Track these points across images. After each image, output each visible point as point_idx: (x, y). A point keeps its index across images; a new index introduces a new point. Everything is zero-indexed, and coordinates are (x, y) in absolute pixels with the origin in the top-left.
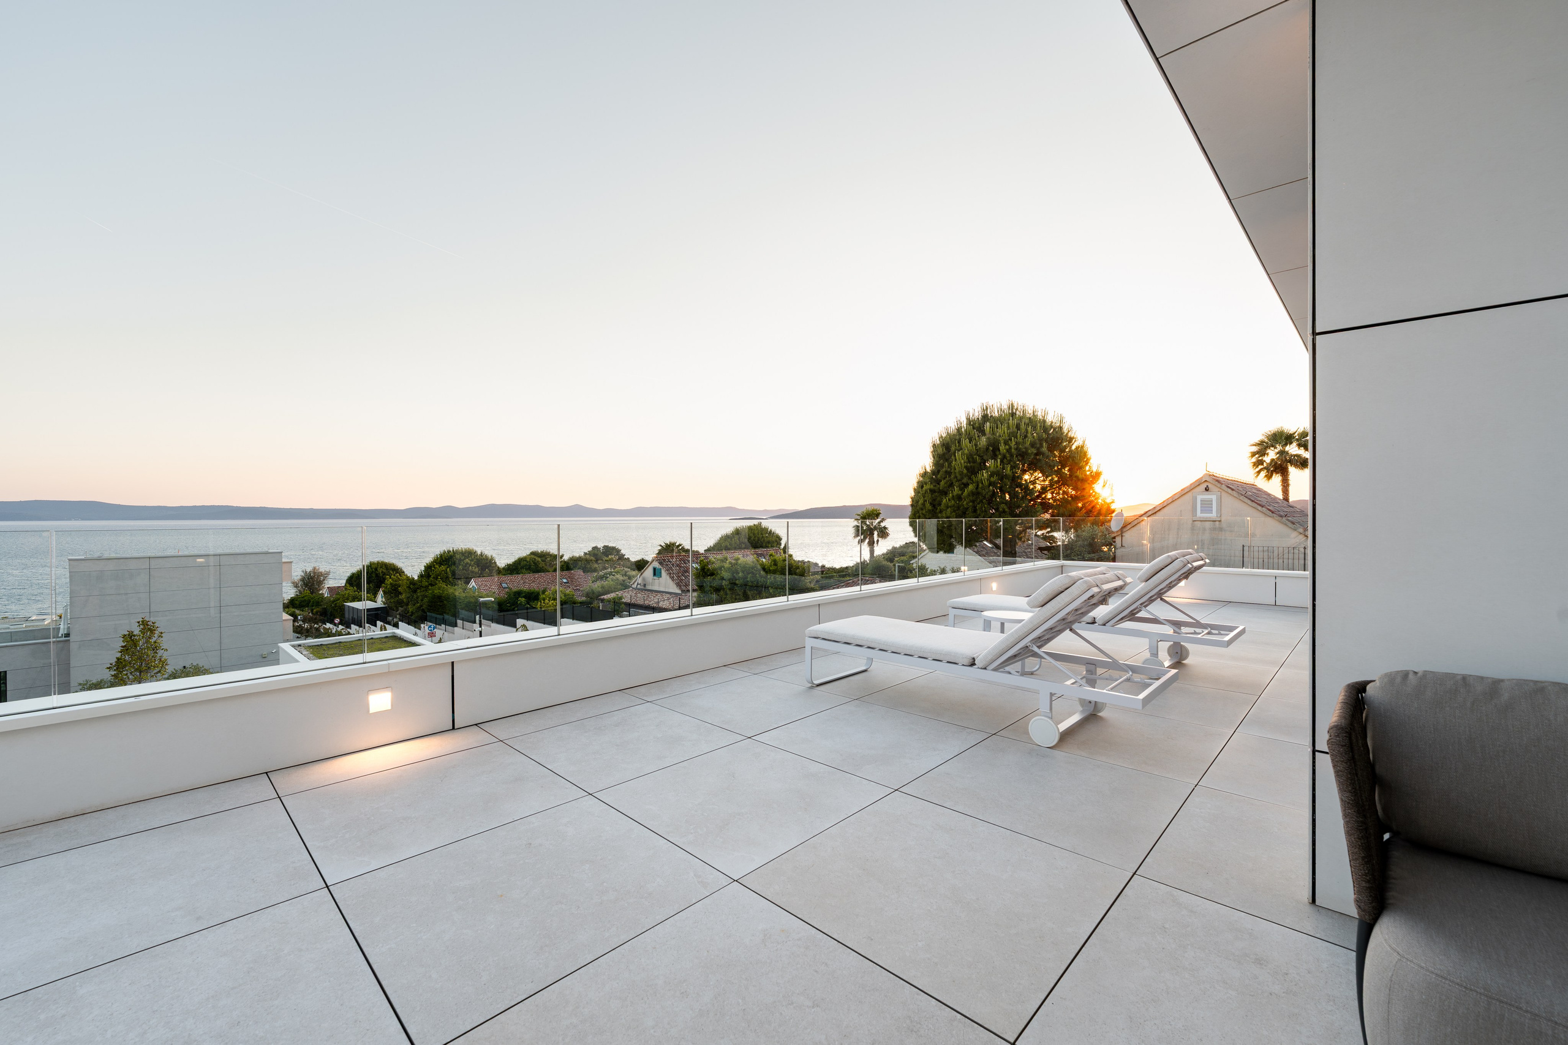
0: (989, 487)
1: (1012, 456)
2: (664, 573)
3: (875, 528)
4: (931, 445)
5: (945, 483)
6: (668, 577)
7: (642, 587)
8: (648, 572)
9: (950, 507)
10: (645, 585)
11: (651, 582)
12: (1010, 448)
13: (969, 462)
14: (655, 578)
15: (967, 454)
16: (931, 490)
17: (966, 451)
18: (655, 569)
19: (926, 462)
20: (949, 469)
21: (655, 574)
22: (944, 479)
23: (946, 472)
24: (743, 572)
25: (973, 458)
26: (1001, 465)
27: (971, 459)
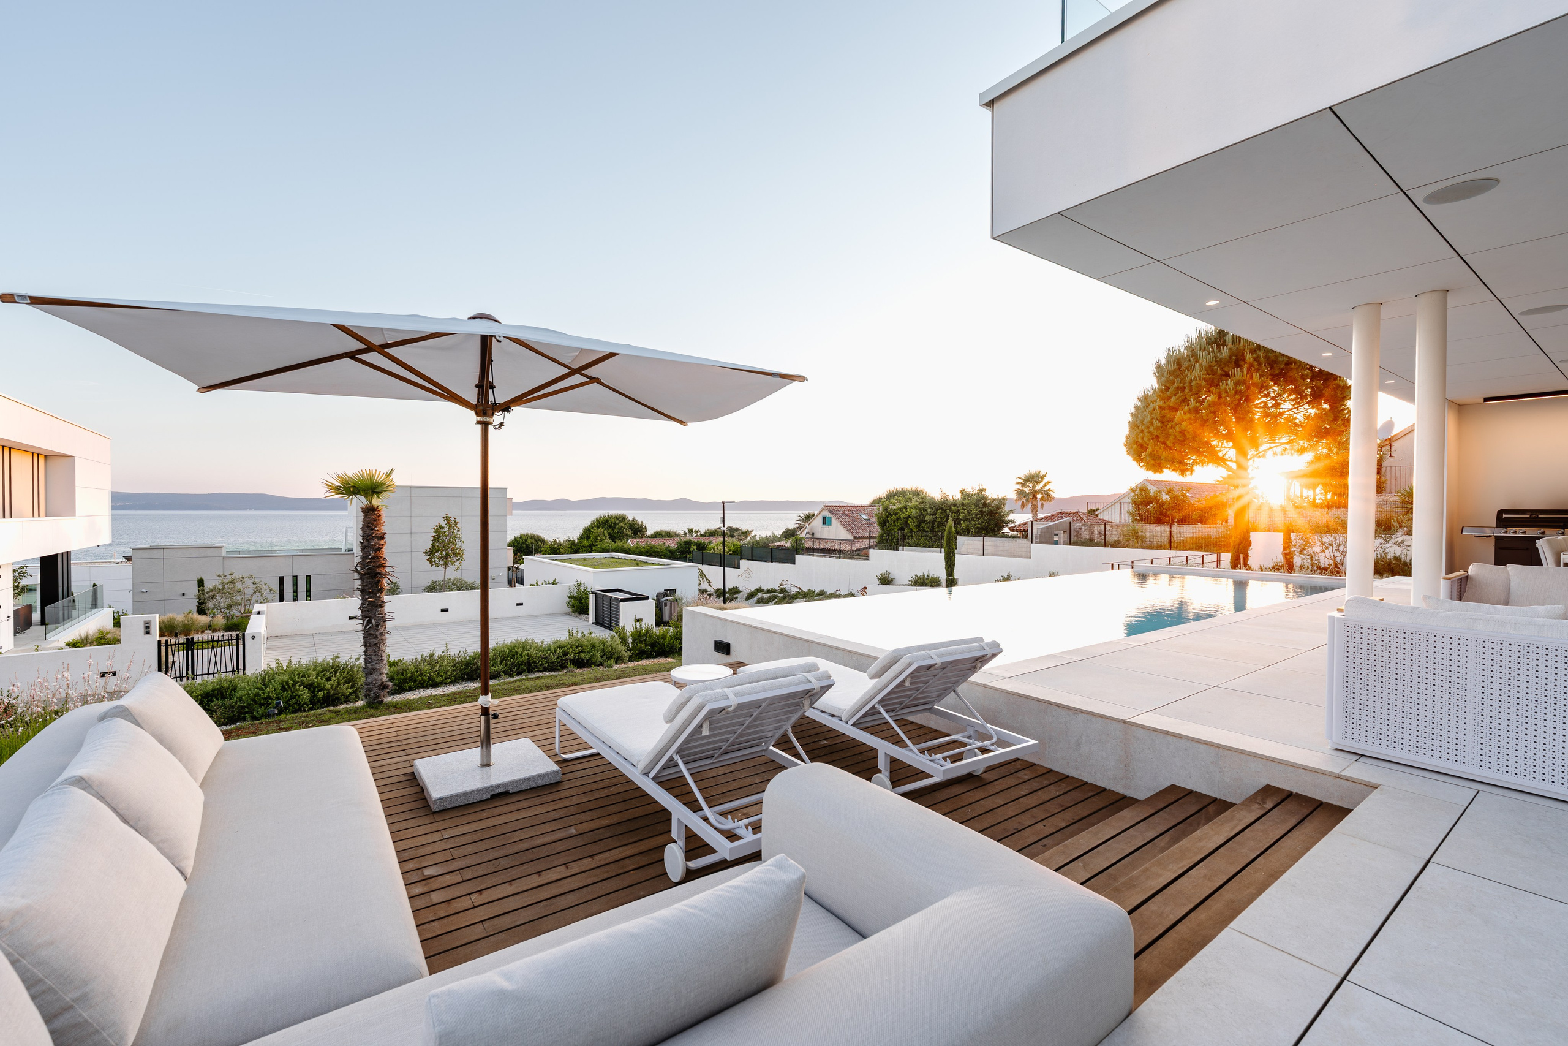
0: (1235, 396)
1: (1260, 364)
2: (834, 521)
3: (1040, 491)
4: (1154, 366)
5: (1177, 399)
6: (839, 525)
7: (811, 536)
8: (817, 522)
9: (1186, 420)
10: (813, 534)
11: (820, 530)
12: (1258, 357)
13: (1208, 374)
14: (824, 526)
15: (1205, 366)
16: (1160, 407)
17: (1205, 364)
18: (824, 518)
19: (1150, 382)
20: (1181, 385)
21: (824, 523)
22: (1175, 395)
23: (1178, 388)
24: (932, 508)
25: (1212, 370)
26: (1248, 373)
27: (1209, 372)
